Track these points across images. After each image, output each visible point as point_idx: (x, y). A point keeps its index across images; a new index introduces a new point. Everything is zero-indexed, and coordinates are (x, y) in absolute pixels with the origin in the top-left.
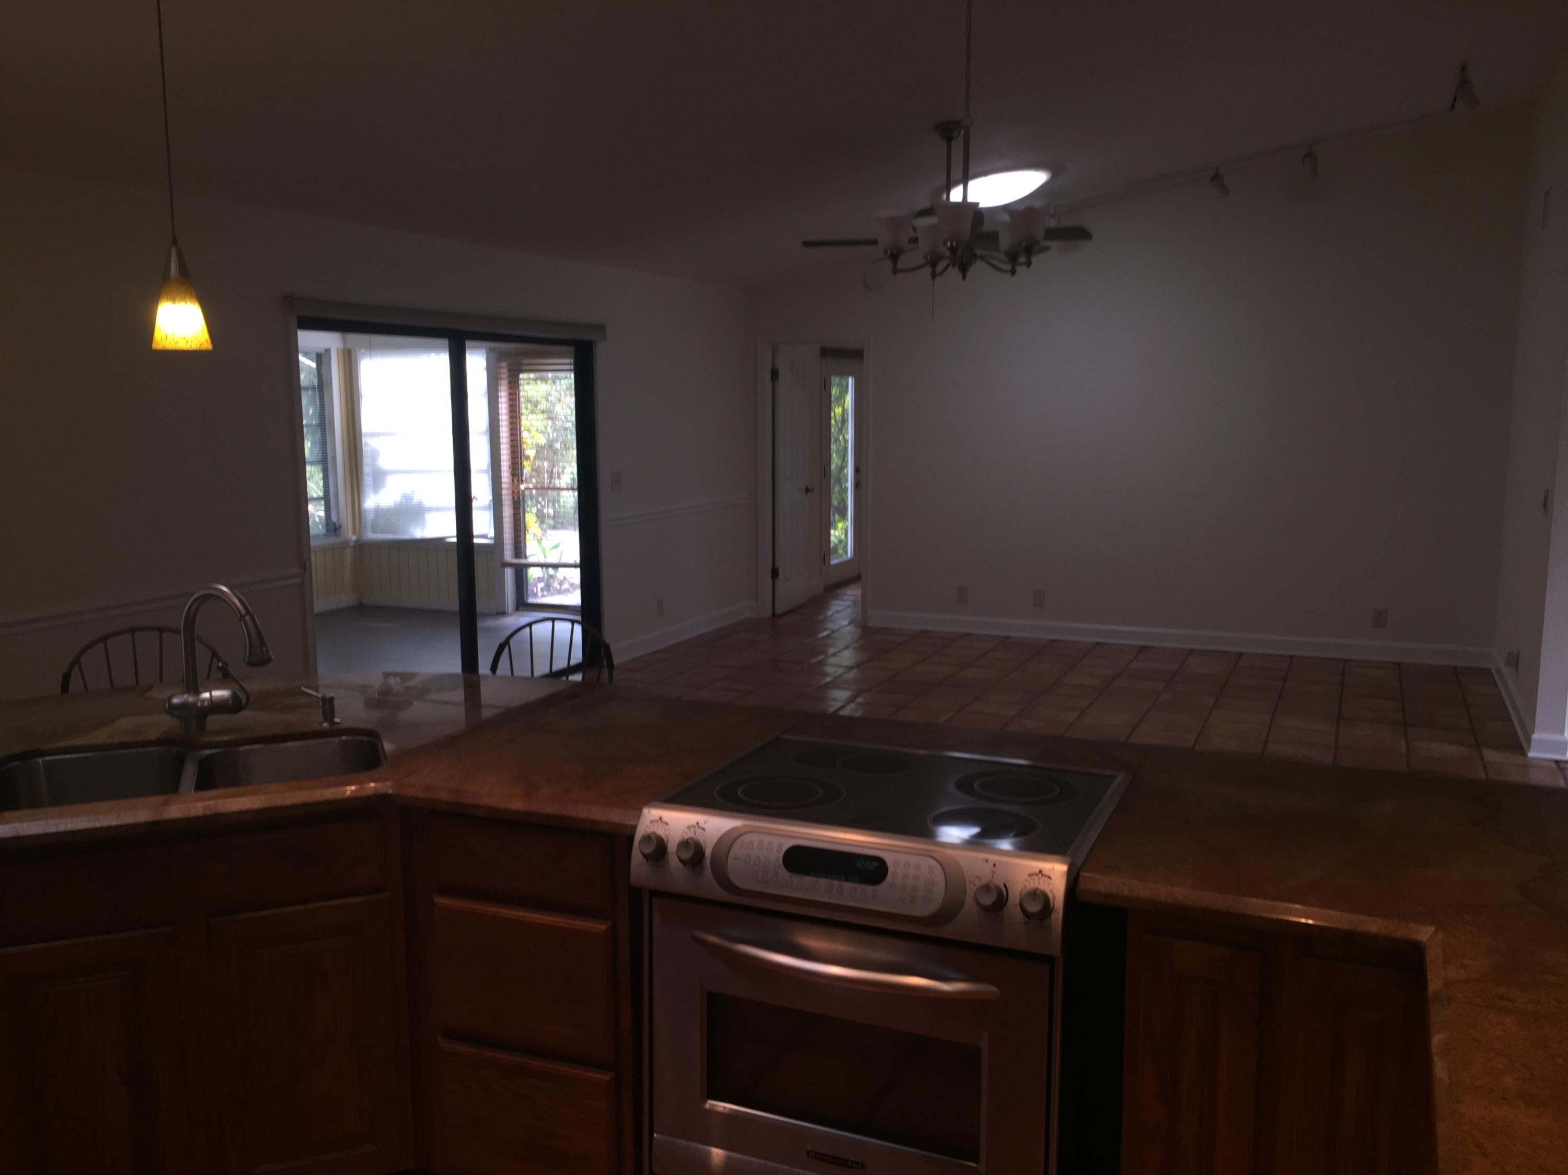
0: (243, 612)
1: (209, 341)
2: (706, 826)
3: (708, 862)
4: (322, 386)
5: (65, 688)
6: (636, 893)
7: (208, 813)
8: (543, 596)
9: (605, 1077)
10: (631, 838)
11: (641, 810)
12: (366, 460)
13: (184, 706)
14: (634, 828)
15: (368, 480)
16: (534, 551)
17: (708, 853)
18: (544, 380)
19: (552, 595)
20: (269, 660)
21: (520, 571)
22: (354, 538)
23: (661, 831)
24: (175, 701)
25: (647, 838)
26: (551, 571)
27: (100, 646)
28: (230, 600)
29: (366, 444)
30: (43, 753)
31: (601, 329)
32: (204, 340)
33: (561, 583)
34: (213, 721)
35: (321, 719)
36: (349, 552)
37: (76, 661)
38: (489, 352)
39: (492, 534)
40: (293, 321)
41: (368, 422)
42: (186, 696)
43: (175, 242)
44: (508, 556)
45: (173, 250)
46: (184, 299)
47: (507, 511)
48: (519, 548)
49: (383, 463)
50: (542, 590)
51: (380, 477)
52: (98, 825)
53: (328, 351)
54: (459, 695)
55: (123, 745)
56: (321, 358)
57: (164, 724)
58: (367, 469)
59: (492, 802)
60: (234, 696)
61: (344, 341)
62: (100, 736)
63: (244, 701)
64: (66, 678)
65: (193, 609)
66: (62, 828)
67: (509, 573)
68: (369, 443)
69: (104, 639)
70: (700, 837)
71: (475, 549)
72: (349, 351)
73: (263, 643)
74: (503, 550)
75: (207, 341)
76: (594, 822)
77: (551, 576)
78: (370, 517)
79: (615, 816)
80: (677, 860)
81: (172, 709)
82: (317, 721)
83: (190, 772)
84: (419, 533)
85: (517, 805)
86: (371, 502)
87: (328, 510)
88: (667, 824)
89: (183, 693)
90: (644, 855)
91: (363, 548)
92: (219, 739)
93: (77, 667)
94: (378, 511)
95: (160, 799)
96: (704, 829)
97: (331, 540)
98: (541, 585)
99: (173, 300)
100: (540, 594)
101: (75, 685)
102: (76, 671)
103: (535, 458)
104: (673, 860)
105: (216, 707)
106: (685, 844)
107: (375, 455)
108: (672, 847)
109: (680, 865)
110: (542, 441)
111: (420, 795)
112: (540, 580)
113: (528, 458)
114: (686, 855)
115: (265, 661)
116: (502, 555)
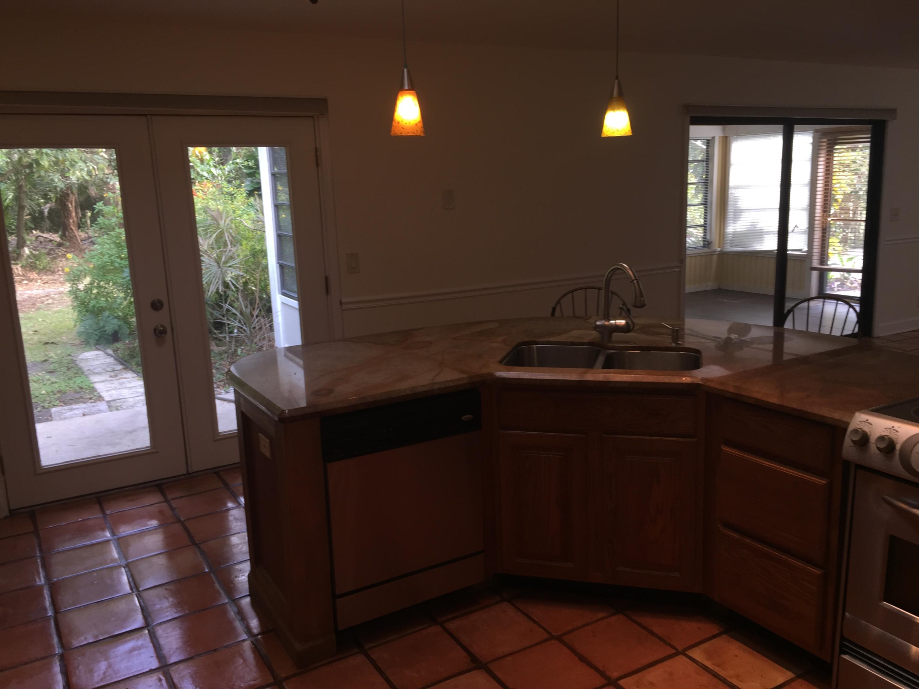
0: (633, 278)
1: (631, 131)
2: (898, 429)
3: (897, 452)
4: (708, 159)
5: (553, 314)
6: (847, 464)
7: (605, 380)
8: (838, 290)
9: (818, 572)
10: (845, 430)
11: (854, 413)
12: (730, 203)
13: (603, 326)
14: (848, 424)
15: (730, 215)
16: (834, 260)
17: (898, 447)
18: (854, 150)
19: (845, 290)
20: (644, 305)
21: (823, 273)
22: (719, 249)
23: (866, 429)
24: (598, 323)
25: (856, 431)
26: (846, 275)
27: (571, 294)
28: (627, 271)
29: (732, 194)
30: (536, 343)
31: (893, 111)
32: (627, 131)
33: (852, 283)
34: (616, 336)
35: (671, 341)
36: (715, 257)
37: (559, 302)
38: (816, 131)
39: (806, 249)
40: (688, 119)
41: (733, 181)
42: (603, 321)
43: (617, 78)
44: (815, 263)
45: (616, 81)
46: (619, 109)
47: (817, 235)
48: (824, 258)
49: (742, 204)
50: (838, 286)
51: (738, 213)
52: (554, 378)
53: (713, 138)
54: (771, 347)
55: (572, 343)
56: (709, 143)
57: (593, 335)
58: (730, 209)
59: (758, 396)
60: (627, 323)
61: (724, 131)
62: (562, 338)
63: (631, 327)
64: (554, 309)
65: (609, 276)
66: (538, 377)
67: (815, 275)
68: (733, 193)
69: (572, 292)
70: (893, 436)
71: (789, 258)
72: (726, 137)
73: (642, 295)
74: (812, 259)
75: (629, 131)
76: (822, 417)
77: (846, 278)
78: (729, 237)
79: (837, 415)
80: (876, 448)
81: (596, 328)
82: (668, 342)
83: (601, 359)
84: (759, 247)
85: (774, 400)
86: (731, 228)
87: (705, 232)
88: (871, 424)
89: (602, 320)
90: (853, 442)
91: (723, 255)
92: (617, 345)
93: (559, 305)
94: (735, 234)
95: (583, 370)
96: (897, 431)
97: (706, 250)
98: (836, 284)
99: (614, 109)
100: (836, 289)
101: (558, 313)
102: (558, 307)
103: (843, 201)
104: (873, 448)
105: (617, 328)
106: (882, 438)
107: (736, 200)
108: (873, 439)
109: (877, 451)
110: (849, 190)
111: (717, 386)
112: (837, 280)
113: (836, 201)
114: (882, 445)
115: (642, 306)
116: (811, 263)
